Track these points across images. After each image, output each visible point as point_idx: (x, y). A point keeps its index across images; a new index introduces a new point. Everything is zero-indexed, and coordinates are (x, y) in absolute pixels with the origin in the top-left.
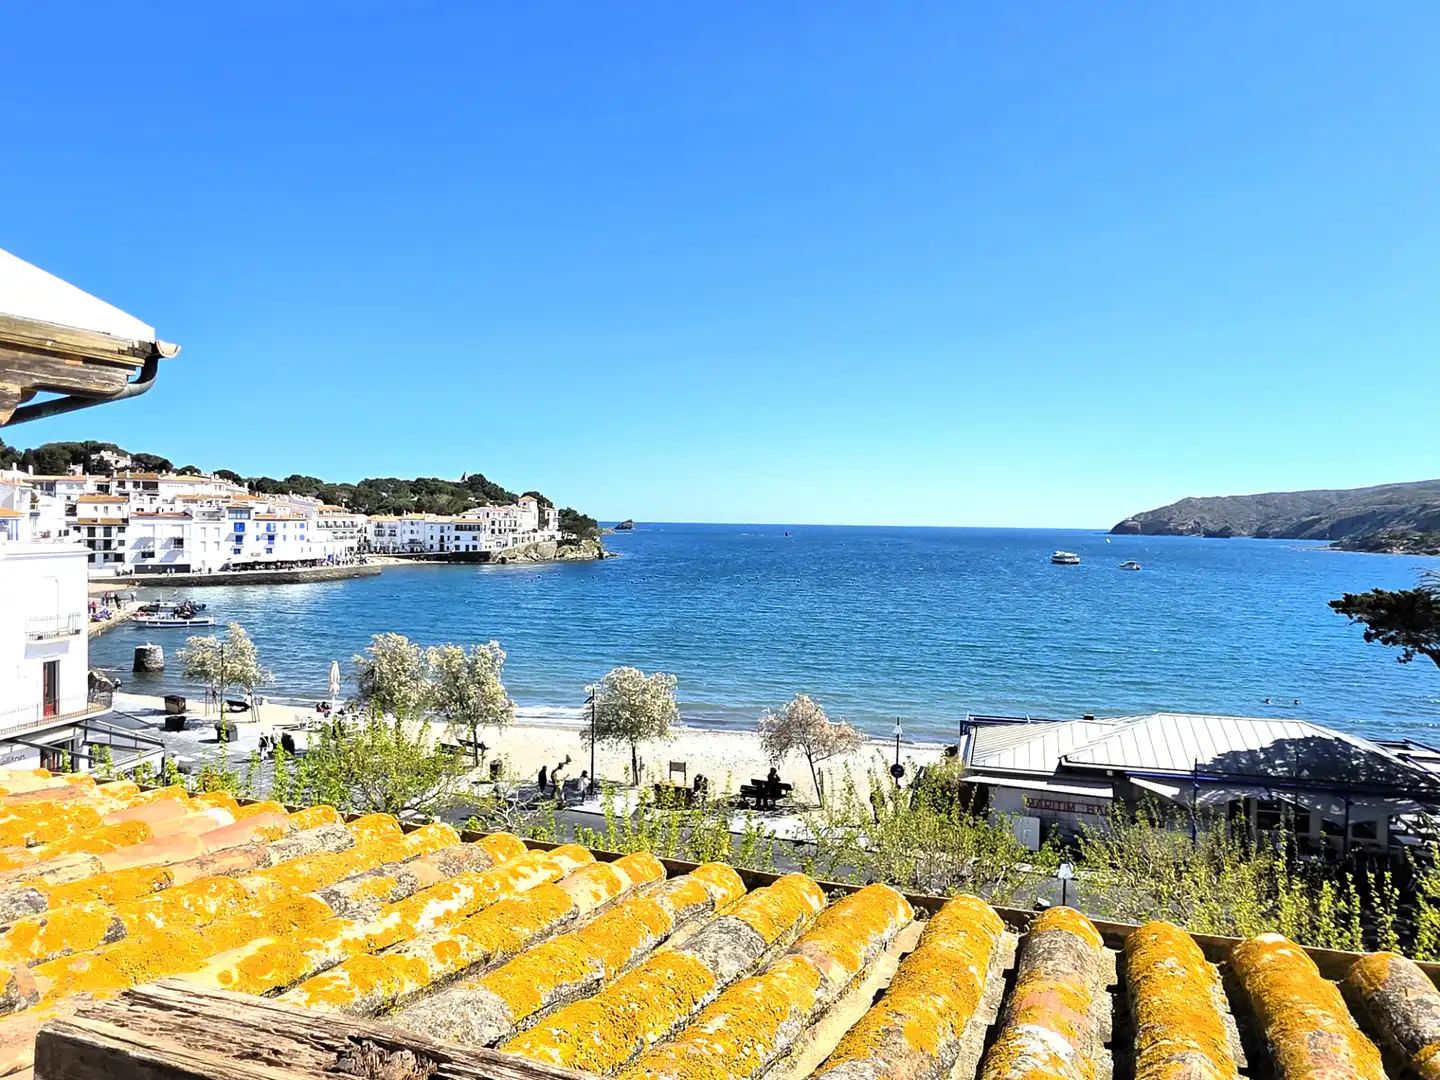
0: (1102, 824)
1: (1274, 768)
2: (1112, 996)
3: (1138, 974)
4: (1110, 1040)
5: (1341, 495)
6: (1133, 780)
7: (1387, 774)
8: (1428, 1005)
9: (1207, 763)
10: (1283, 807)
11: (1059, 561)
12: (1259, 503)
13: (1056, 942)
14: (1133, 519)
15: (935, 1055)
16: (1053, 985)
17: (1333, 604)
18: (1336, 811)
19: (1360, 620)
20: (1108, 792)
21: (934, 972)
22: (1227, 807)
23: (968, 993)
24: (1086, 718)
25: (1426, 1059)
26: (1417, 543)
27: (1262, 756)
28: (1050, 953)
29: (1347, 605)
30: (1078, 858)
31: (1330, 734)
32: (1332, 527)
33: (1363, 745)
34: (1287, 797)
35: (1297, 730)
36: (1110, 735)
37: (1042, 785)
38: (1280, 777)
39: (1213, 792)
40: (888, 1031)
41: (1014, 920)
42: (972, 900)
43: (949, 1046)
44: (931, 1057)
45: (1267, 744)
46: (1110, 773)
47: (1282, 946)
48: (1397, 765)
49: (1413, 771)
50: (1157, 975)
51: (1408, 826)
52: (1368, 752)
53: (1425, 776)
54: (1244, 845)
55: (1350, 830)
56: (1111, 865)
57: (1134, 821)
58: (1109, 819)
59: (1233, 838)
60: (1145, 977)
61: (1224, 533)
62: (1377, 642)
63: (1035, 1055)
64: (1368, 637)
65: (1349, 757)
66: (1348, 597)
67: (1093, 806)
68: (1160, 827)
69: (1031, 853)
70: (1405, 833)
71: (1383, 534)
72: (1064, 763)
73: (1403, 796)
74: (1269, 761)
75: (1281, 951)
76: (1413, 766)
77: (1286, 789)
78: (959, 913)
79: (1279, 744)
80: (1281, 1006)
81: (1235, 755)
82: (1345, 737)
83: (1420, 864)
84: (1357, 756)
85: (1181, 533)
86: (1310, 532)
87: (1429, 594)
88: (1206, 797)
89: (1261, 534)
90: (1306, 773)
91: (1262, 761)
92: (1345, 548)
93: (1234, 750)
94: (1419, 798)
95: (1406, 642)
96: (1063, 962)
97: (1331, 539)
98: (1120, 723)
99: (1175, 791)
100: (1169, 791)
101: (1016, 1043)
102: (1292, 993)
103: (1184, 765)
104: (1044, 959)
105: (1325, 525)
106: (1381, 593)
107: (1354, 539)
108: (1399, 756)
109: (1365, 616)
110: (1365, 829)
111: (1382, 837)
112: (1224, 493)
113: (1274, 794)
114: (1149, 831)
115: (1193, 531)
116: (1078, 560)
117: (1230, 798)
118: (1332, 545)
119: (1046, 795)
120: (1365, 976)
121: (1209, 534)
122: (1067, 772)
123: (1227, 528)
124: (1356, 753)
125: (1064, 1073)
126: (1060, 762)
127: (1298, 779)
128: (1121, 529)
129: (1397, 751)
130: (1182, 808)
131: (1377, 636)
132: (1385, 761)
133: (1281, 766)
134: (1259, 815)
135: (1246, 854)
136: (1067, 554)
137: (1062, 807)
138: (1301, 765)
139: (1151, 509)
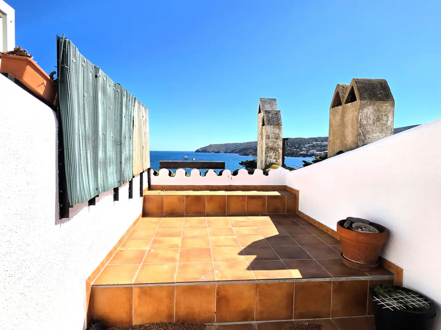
5: (240, 144)
12: (225, 146)
14: (200, 149)
17: (240, 163)
32: (239, 151)
61: (218, 152)
66: (242, 162)
71: (248, 152)
85: (210, 152)
86: (235, 152)
87: (255, 160)
89: (226, 152)
92: (241, 155)
97: (239, 153)
105: (237, 150)
106: (248, 161)
107: (243, 153)
109: (245, 165)
115: (212, 152)
116: (188, 158)
118: (239, 155)
121: (215, 152)
123: (219, 151)
128: (197, 151)
136: (186, 157)
139: (204, 147)
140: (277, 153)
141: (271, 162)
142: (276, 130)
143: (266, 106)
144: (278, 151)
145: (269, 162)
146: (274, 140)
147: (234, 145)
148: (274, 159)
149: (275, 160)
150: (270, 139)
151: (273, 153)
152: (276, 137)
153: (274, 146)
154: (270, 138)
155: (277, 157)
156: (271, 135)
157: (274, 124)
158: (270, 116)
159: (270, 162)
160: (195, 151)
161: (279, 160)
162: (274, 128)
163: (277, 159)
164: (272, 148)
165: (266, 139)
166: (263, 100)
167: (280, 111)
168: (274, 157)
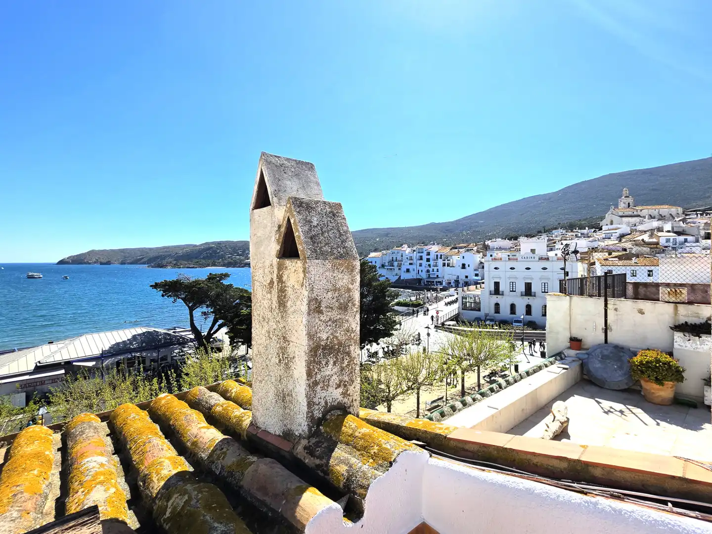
0: (61, 385)
1: (133, 345)
2: (111, 437)
3: (121, 424)
4: (114, 452)
5: (150, 249)
6: (74, 364)
7: (170, 339)
8: (211, 396)
9: (107, 349)
10: (137, 358)
11: (32, 277)
12: (122, 252)
13: (84, 427)
14: (68, 258)
15: (42, 492)
16: (89, 442)
17: (151, 286)
18: (155, 355)
19: (160, 290)
20: (63, 371)
21: (28, 462)
22: (115, 364)
23: (48, 462)
24: (49, 343)
25: (214, 410)
26: (175, 265)
27: (128, 342)
28: (82, 432)
29: (156, 286)
30: (49, 403)
31: (151, 329)
32: (148, 260)
33: (162, 331)
34: (138, 354)
35: (140, 330)
36: (62, 348)
37: (27, 377)
38: (135, 348)
39: (110, 359)
40: (15, 495)
41: (56, 428)
42: (35, 427)
43: (47, 486)
44: (40, 495)
45: (130, 337)
46: (63, 364)
47: (167, 396)
48: (173, 335)
49: (178, 336)
50: (129, 422)
51: (177, 354)
52: (164, 333)
53: (181, 337)
54: (123, 375)
55: (159, 360)
56: (66, 401)
57: (76, 379)
58: (64, 382)
59: (120, 374)
60: (124, 424)
61: (108, 263)
62: (166, 297)
63: (93, 468)
64: (163, 296)
65: (158, 336)
66: (156, 283)
67: (54, 380)
68: (89, 378)
69: (22, 409)
70: (176, 356)
71: (164, 262)
72: (38, 365)
73: (175, 345)
74: (131, 343)
75: (168, 398)
76: (177, 334)
77: (137, 352)
78: (31, 435)
79: (134, 337)
80: (172, 413)
81: (118, 344)
82: (156, 330)
83: (182, 364)
84: (161, 335)
85: (90, 264)
86: (140, 262)
87: (181, 280)
88: (107, 362)
89: (123, 263)
90: (144, 344)
91: (128, 344)
92: (152, 267)
93: (118, 342)
94: (180, 344)
95: (174, 296)
96: (90, 433)
97: (148, 264)
98: (67, 342)
99: (94, 363)
100: (90, 364)
101: (83, 468)
102: (175, 408)
103: (97, 352)
104: (80, 435)
105: (145, 260)
106: (166, 281)
107: (156, 264)
108: (173, 332)
109: (162, 289)
110: (164, 359)
111: (169, 360)
112: (108, 248)
113: (133, 354)
114: (84, 382)
115: (95, 262)
116: (42, 276)
117: (116, 360)
118: (148, 266)
119: (28, 382)
120: (192, 396)
121: (101, 264)
122: (39, 369)
123: (109, 261)
124: (160, 334)
125: (107, 468)
126: (36, 364)
127: (142, 347)
128: (62, 262)
129: (172, 331)
130: (98, 369)
131: (166, 295)
132: (169, 335)
133: (135, 344)
134: (128, 363)
135: (125, 378)
136: (35, 274)
137: (38, 384)
138: (142, 342)
139: (76, 254)
140: (346, 362)
141: (329, 400)
142: (340, 276)
143: (288, 183)
144: (348, 354)
145: (323, 403)
146: (335, 315)
147: (138, 250)
148: (339, 386)
149: (340, 390)
150: (321, 312)
151: (335, 363)
152: (342, 301)
153: (337, 337)
154: (323, 308)
155: (346, 379)
156: (328, 298)
157: (332, 254)
158: (315, 223)
159: (326, 403)
160: (57, 262)
161: (352, 388)
162: (335, 268)
163: (345, 386)
164: (331, 348)
165: (309, 314)
166: (273, 161)
167: (340, 205)
168: (337, 381)
